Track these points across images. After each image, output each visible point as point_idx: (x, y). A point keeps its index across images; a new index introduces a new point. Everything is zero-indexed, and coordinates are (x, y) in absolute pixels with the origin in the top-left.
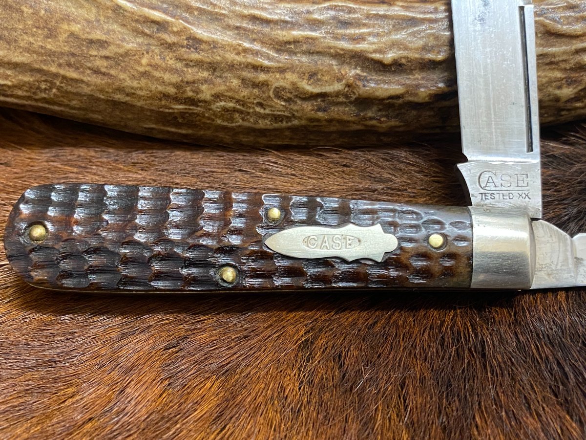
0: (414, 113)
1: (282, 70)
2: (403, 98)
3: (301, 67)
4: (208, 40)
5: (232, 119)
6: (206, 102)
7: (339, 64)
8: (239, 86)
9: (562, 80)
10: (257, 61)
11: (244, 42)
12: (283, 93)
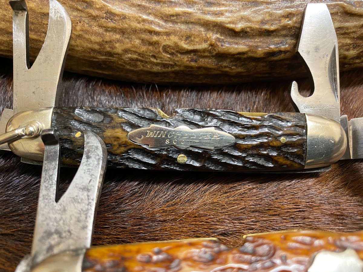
0: (254, 64)
1: (168, 34)
2: (247, 54)
3: (180, 32)
4: (119, 13)
5: (136, 66)
6: (118, 54)
7: (206, 31)
8: (140, 44)
9: (351, 45)
10: (151, 28)
11: (143, 15)
12: (168, 49)
